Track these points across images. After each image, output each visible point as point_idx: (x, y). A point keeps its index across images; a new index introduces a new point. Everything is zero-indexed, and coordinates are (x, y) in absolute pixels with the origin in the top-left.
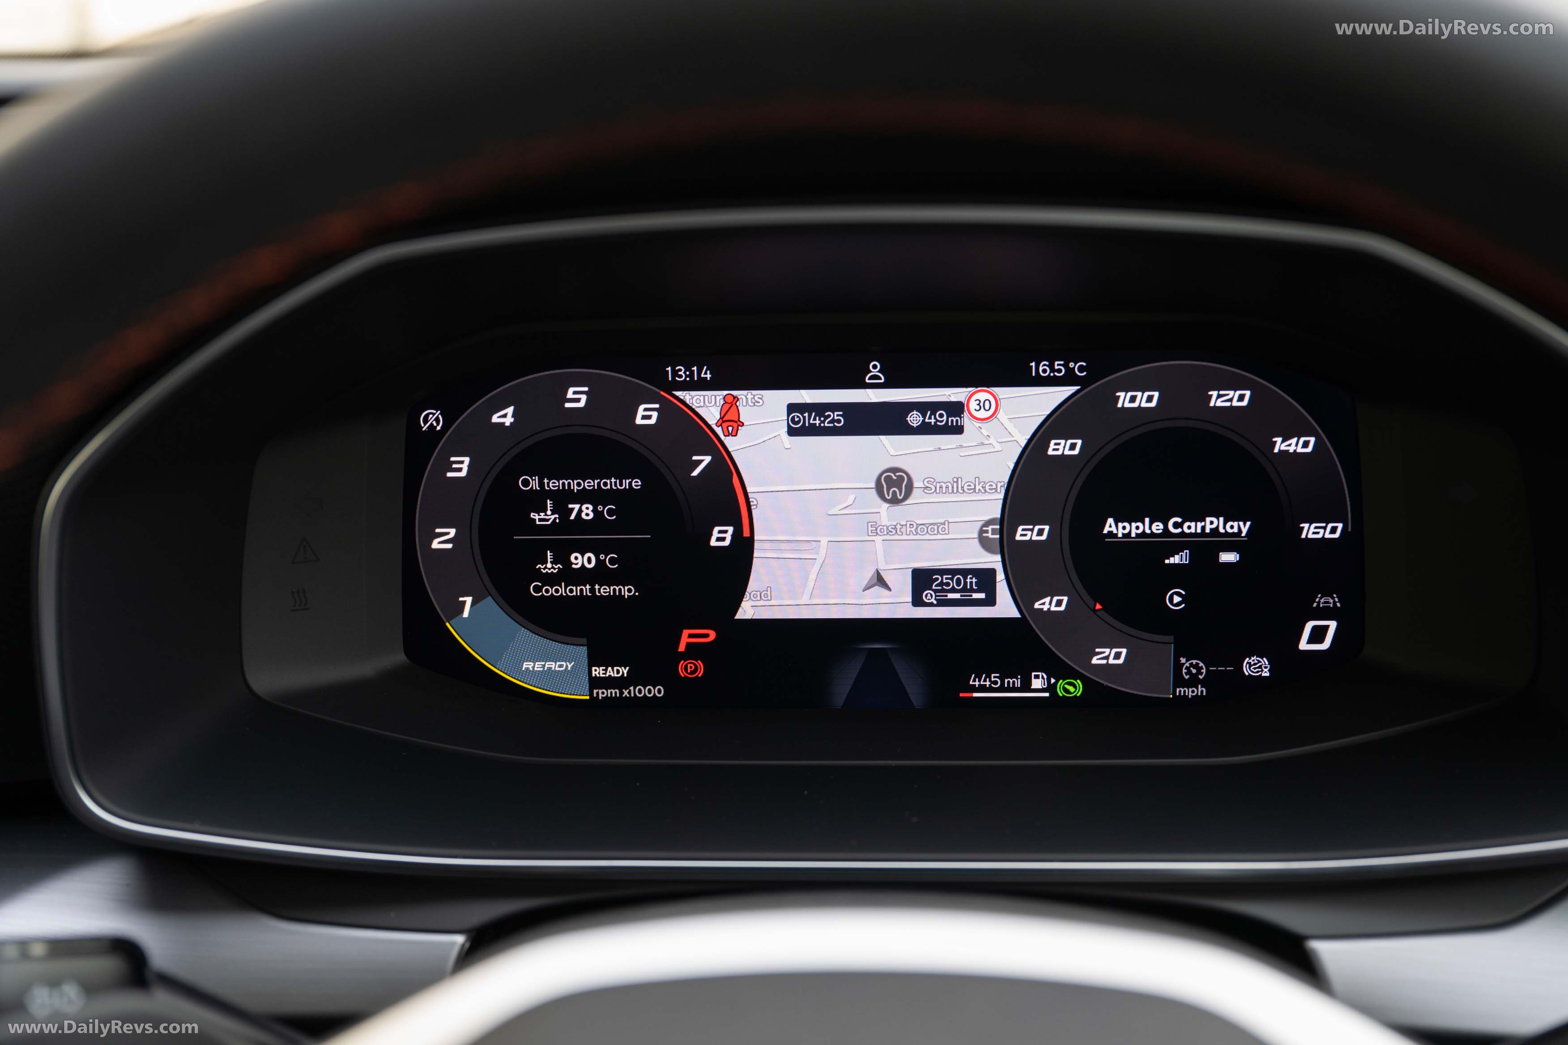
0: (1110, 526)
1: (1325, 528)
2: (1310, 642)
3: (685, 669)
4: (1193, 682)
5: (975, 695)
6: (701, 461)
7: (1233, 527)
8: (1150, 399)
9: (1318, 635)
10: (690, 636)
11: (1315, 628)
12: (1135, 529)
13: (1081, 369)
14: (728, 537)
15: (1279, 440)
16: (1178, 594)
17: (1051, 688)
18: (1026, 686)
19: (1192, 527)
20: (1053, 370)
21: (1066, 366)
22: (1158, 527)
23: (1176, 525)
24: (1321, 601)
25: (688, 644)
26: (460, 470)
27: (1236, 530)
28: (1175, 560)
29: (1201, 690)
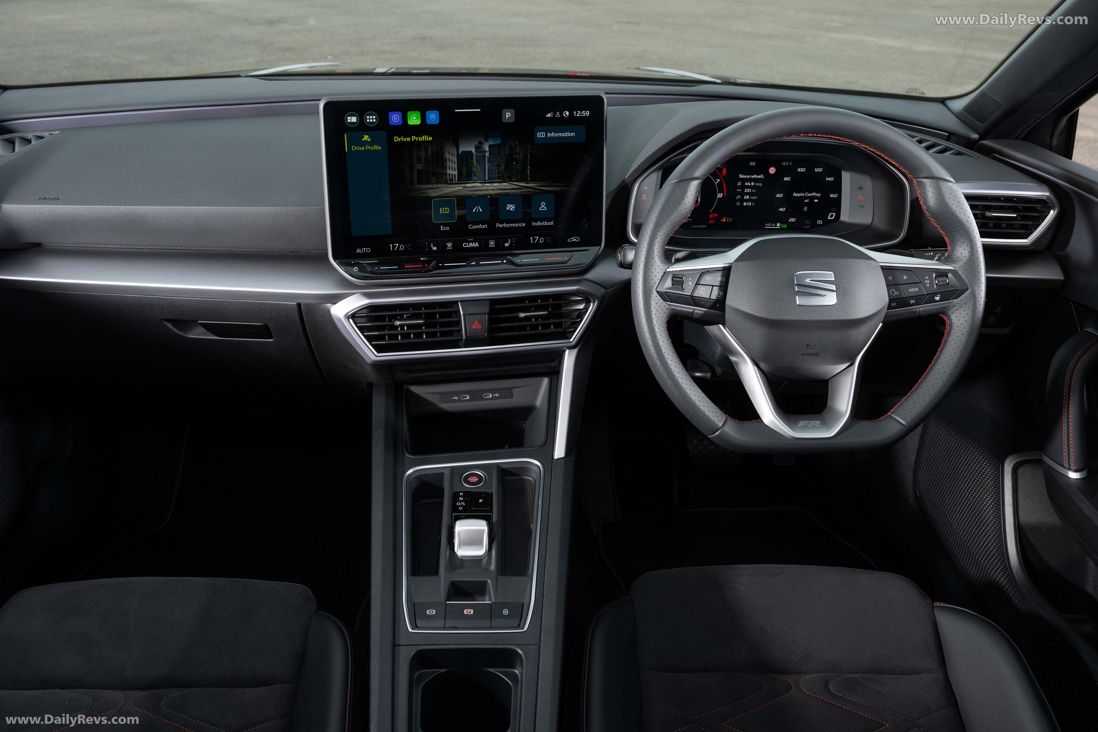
0: (794, 194)
1: (835, 195)
2: (830, 217)
3: (711, 222)
4: (808, 225)
6: (718, 181)
7: (817, 195)
8: (804, 170)
9: (832, 216)
10: (712, 215)
12: (799, 195)
13: (791, 164)
14: (722, 195)
15: (827, 178)
16: (806, 208)
17: (780, 226)
18: (776, 226)
19: (810, 195)
20: (786, 164)
21: (789, 163)
22: (803, 195)
23: (807, 194)
24: (833, 209)
25: (712, 217)
28: (806, 201)
29: (809, 227)
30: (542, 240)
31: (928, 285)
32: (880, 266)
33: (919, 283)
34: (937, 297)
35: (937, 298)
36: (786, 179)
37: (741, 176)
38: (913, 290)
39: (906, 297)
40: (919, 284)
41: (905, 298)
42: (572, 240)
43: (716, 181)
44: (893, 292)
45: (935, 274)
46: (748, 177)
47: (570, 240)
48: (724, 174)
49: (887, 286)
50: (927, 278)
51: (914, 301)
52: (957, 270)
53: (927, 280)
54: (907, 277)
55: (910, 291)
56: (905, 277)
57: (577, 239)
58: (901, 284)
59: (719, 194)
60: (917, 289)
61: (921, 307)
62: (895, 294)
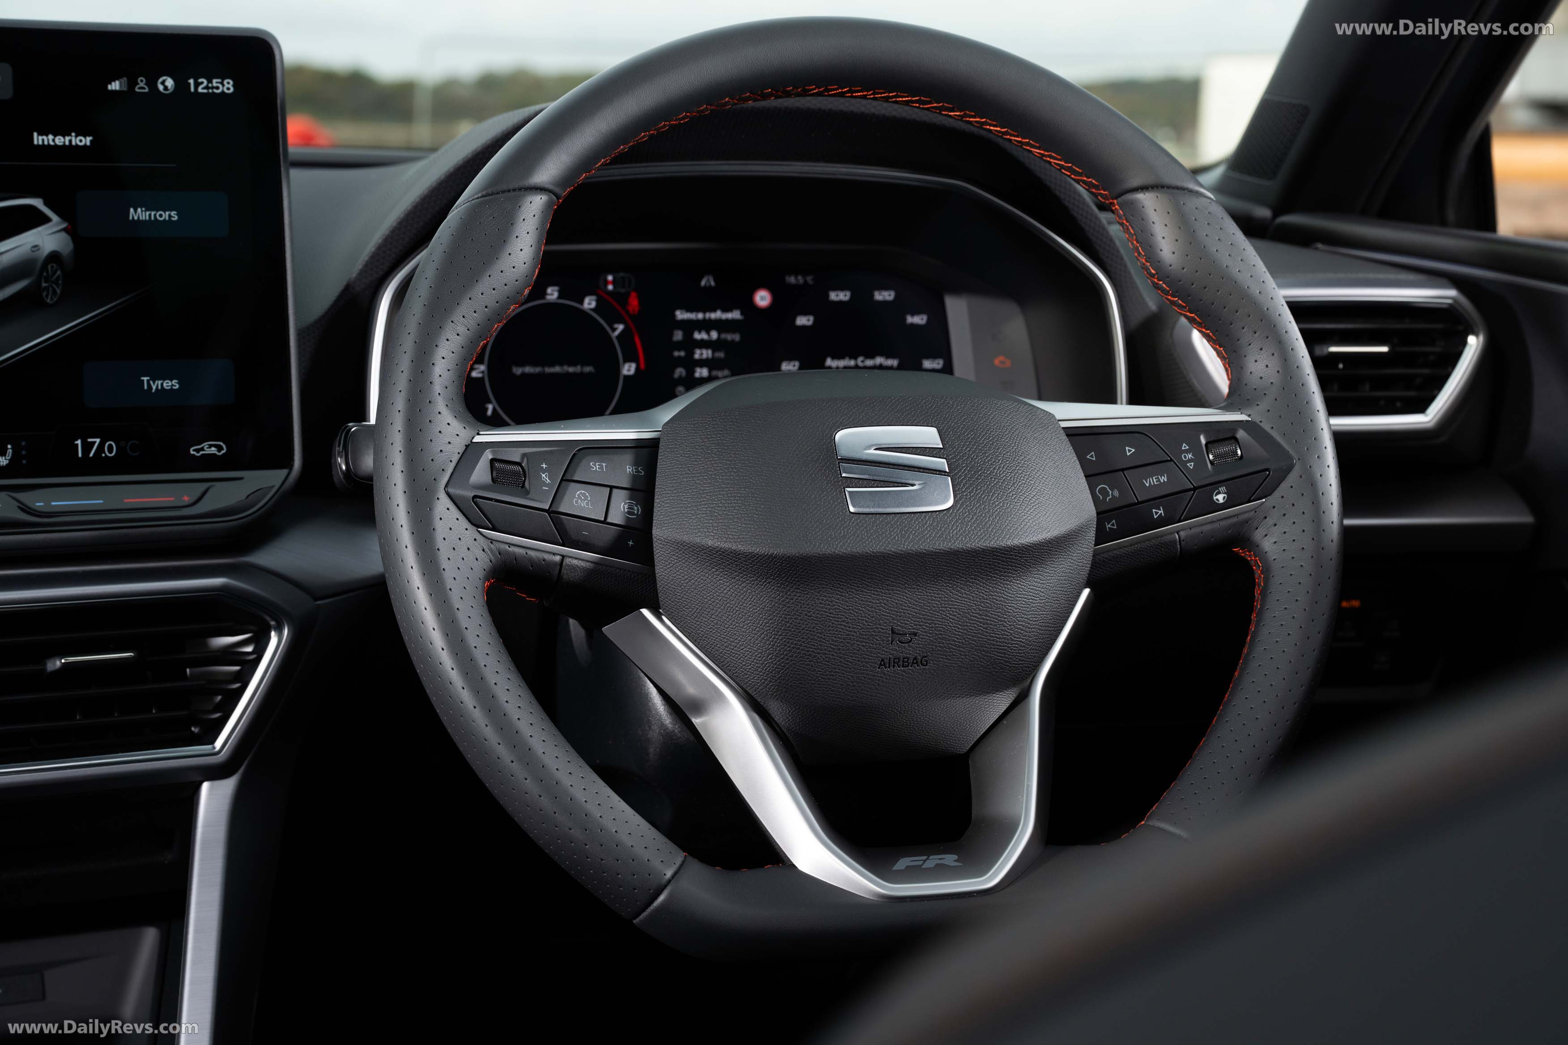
0: (829, 362)
1: (934, 362)
6: (619, 326)
7: (889, 362)
8: (846, 295)
12: (842, 363)
13: (811, 280)
14: (633, 368)
15: (910, 318)
19: (870, 362)
20: (797, 280)
21: (804, 278)
22: (853, 363)
23: (862, 361)
27: (892, 365)
30: (111, 450)
31: (1191, 465)
32: (1063, 428)
33: (1168, 461)
34: (1219, 493)
35: (1220, 498)
36: (803, 321)
37: (681, 315)
38: (1154, 481)
39: (1139, 503)
40: (1168, 463)
41: (1135, 504)
42: (202, 449)
43: (614, 330)
44: (1103, 491)
45: (1206, 438)
46: (700, 316)
47: (198, 451)
48: (633, 309)
49: (1086, 476)
50: (1185, 447)
51: (1161, 512)
52: (1258, 422)
53: (1187, 451)
54: (1133, 450)
55: (1148, 485)
56: (1130, 451)
57: (220, 448)
58: (1123, 470)
59: (626, 363)
60: (1164, 479)
61: (1183, 529)
62: (1111, 497)
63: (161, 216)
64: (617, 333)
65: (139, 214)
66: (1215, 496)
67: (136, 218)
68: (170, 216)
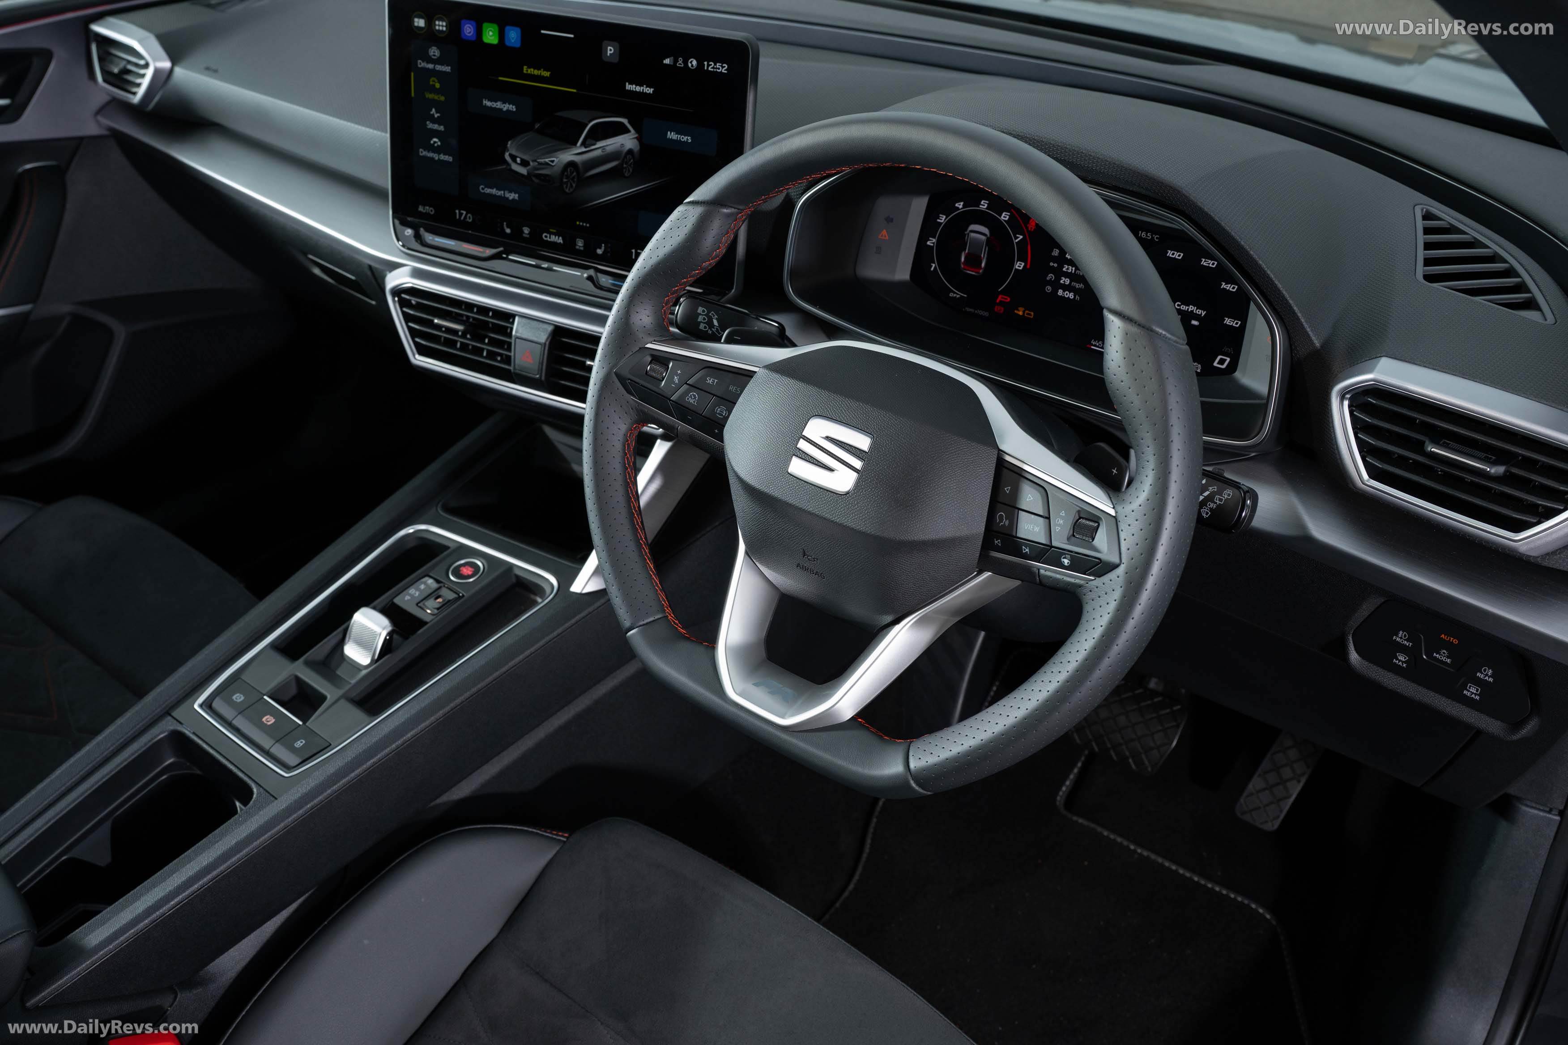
1: (1234, 322)
2: (1218, 363)
3: (998, 309)
5: (1092, 347)
6: (1019, 237)
8: (1179, 256)
9: (1221, 362)
10: (1002, 298)
11: (1221, 359)
13: (1157, 238)
14: (1022, 266)
15: (1224, 284)
19: (1184, 308)
20: (1147, 236)
21: (1152, 235)
24: (1225, 349)
25: (1001, 301)
26: (941, 220)
27: (1200, 313)
31: (1058, 529)
32: (1001, 460)
33: (1048, 518)
34: (1065, 558)
35: (1066, 562)
38: (1031, 527)
39: (1018, 537)
40: (1046, 520)
41: (1014, 537)
43: (1016, 238)
44: (1001, 518)
48: (1031, 228)
49: (990, 501)
50: (1063, 513)
51: (1028, 550)
52: (1118, 520)
53: (1062, 517)
54: (1033, 499)
55: (1026, 528)
56: (1030, 498)
58: (1021, 509)
59: (1019, 262)
60: (1037, 529)
61: (1042, 568)
62: (1003, 524)
63: (683, 138)
64: (1017, 241)
65: (672, 135)
66: (1063, 558)
67: (670, 137)
68: (687, 139)
